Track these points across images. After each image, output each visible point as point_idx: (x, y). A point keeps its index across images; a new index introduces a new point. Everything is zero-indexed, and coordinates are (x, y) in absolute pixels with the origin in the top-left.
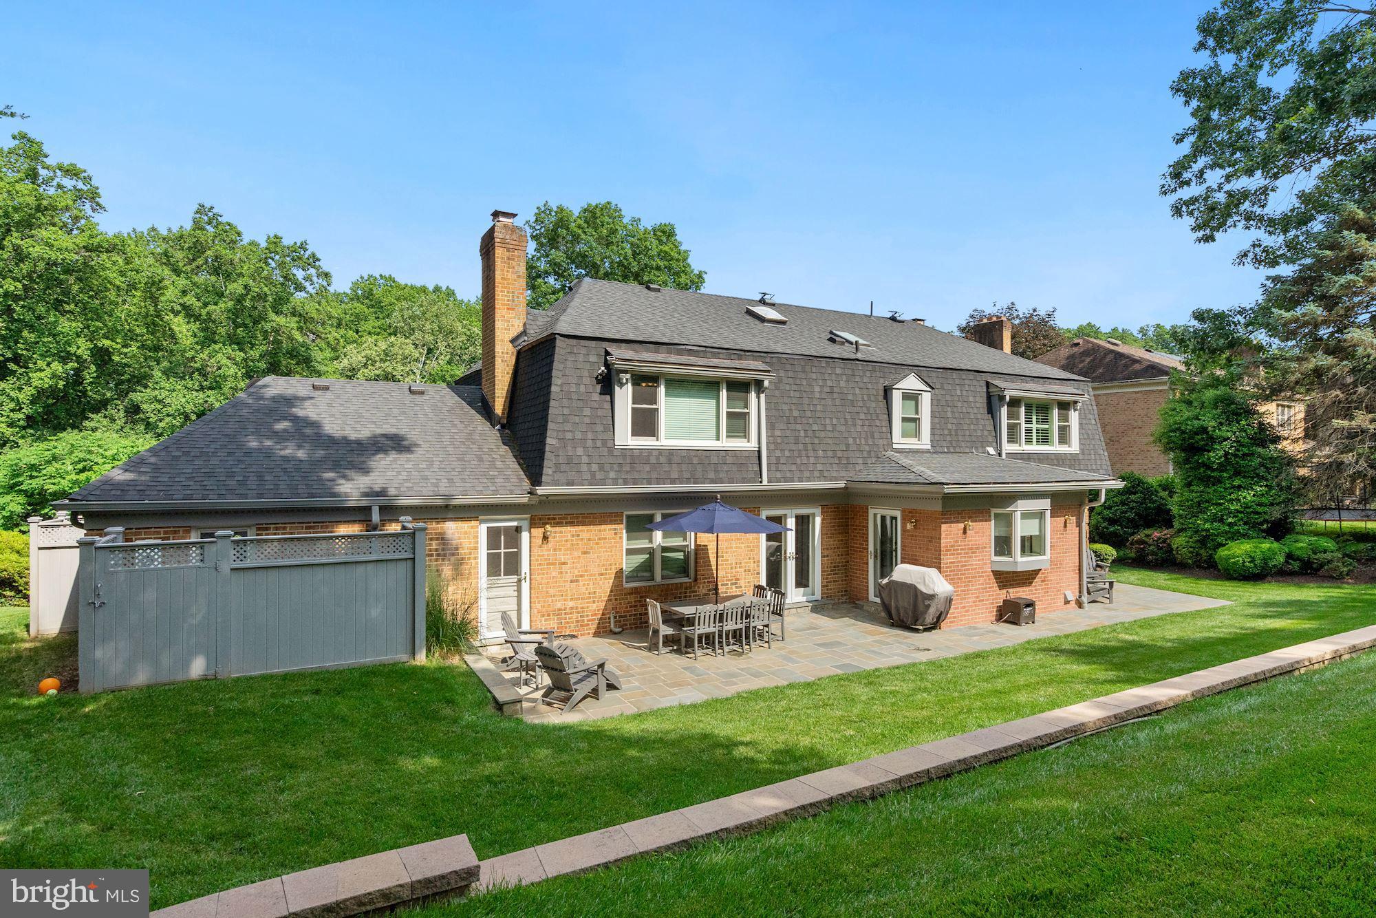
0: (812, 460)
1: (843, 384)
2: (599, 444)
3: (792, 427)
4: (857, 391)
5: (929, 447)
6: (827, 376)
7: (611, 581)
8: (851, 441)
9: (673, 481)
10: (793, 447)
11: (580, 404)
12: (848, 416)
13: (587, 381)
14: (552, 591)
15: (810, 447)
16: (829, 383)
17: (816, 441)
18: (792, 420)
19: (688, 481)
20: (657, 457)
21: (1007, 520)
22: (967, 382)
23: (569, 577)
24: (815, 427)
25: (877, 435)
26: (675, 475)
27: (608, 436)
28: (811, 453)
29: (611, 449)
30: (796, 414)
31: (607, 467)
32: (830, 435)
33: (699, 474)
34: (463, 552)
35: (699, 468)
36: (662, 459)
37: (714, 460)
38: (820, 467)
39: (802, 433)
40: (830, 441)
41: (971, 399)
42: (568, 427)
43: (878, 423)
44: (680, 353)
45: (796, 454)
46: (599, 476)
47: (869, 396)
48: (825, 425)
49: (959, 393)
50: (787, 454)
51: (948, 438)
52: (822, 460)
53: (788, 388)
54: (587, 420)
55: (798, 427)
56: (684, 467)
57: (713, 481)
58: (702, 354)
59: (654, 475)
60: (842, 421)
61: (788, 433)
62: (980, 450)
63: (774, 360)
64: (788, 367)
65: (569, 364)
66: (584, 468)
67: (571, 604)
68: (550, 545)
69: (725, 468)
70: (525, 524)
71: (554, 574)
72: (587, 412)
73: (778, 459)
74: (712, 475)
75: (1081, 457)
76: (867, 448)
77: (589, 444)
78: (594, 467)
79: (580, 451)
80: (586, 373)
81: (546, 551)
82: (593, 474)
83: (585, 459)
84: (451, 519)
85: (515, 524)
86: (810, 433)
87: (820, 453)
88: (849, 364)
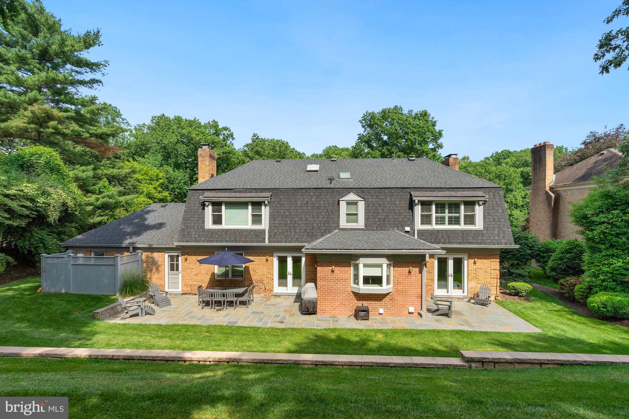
0: (293, 233)
1: (313, 199)
2: (199, 227)
3: (284, 219)
4: (322, 202)
5: (363, 227)
6: (305, 197)
7: (210, 277)
8: (315, 225)
9: (227, 242)
10: (284, 228)
11: (195, 213)
12: (315, 214)
13: (198, 205)
14: (188, 278)
15: (292, 228)
16: (306, 200)
17: (296, 225)
18: (284, 217)
19: (233, 242)
20: (221, 233)
21: (356, 267)
22: (395, 194)
23: (194, 274)
24: (296, 219)
25: (331, 222)
26: (227, 239)
27: (202, 225)
28: (293, 230)
29: (204, 229)
30: (287, 213)
31: (201, 236)
32: (304, 222)
33: (238, 239)
34: (159, 263)
35: (238, 237)
36: (223, 233)
37: (245, 233)
38: (296, 236)
39: (289, 222)
40: (303, 225)
41: (397, 202)
42: (189, 222)
43: (332, 216)
44: (235, 192)
45: (285, 231)
46: (198, 239)
47: (329, 204)
48: (302, 218)
49: (389, 199)
50: (280, 231)
51: (378, 223)
52: (298, 234)
53: (284, 203)
54: (196, 219)
55: (288, 219)
56: (232, 236)
57: (244, 242)
58: (244, 192)
59: (219, 239)
60: (311, 216)
61: (282, 222)
62: (400, 228)
63: (278, 192)
64: (286, 194)
65: (192, 199)
66: (193, 236)
67: (195, 283)
68: (188, 262)
69: (250, 236)
70: (180, 254)
71: (189, 272)
72: (197, 216)
73: (275, 233)
74: (243, 239)
75: (485, 232)
76: (324, 228)
77: (196, 227)
78: (197, 236)
79: (192, 230)
80: (198, 203)
81: (186, 264)
82: (196, 238)
83: (194, 233)
84: (156, 252)
85: (177, 254)
86: (293, 222)
87: (298, 230)
88: (319, 190)
